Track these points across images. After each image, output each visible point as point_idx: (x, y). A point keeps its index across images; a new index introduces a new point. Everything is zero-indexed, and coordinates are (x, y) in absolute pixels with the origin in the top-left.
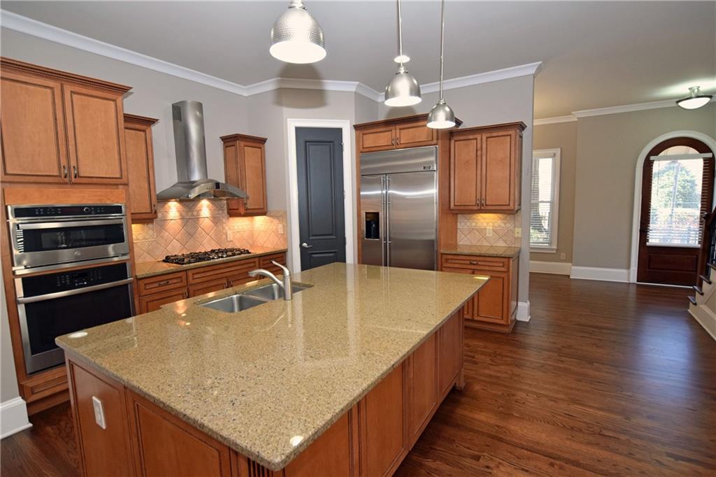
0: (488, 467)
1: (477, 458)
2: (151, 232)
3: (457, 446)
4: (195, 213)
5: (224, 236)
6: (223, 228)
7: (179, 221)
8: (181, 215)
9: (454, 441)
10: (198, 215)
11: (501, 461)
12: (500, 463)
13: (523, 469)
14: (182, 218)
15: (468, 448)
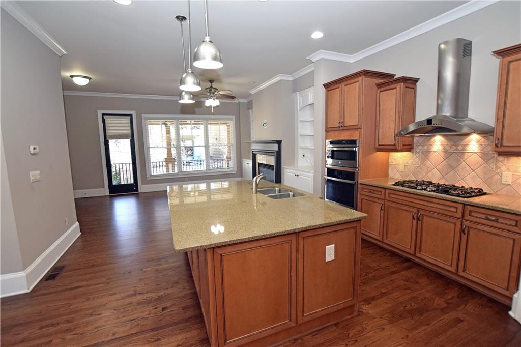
0: (156, 308)
1: (164, 309)
2: (417, 160)
3: (179, 308)
4: (460, 148)
5: (497, 177)
6: (497, 167)
7: (442, 154)
8: (444, 148)
9: (183, 310)
10: (464, 149)
11: (149, 316)
12: (150, 314)
13: (134, 319)
14: (445, 151)
15: (171, 311)
